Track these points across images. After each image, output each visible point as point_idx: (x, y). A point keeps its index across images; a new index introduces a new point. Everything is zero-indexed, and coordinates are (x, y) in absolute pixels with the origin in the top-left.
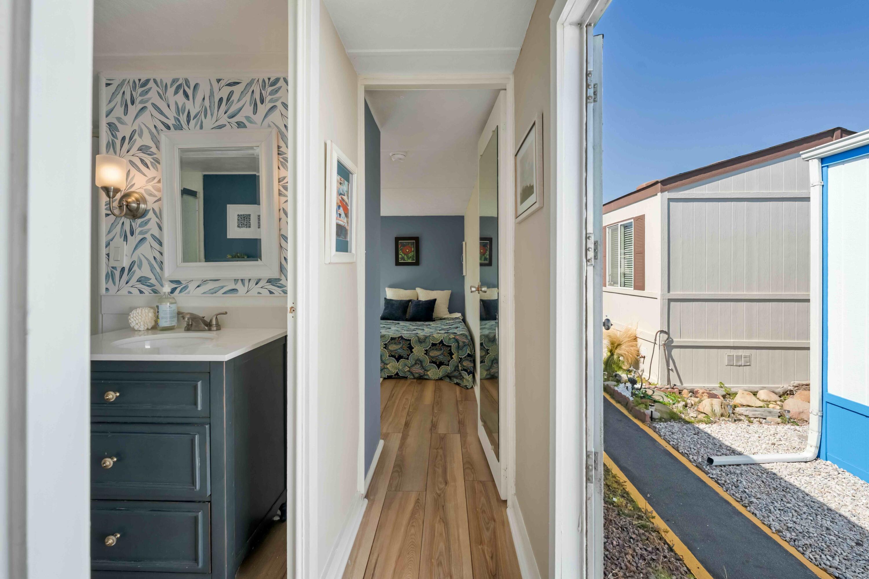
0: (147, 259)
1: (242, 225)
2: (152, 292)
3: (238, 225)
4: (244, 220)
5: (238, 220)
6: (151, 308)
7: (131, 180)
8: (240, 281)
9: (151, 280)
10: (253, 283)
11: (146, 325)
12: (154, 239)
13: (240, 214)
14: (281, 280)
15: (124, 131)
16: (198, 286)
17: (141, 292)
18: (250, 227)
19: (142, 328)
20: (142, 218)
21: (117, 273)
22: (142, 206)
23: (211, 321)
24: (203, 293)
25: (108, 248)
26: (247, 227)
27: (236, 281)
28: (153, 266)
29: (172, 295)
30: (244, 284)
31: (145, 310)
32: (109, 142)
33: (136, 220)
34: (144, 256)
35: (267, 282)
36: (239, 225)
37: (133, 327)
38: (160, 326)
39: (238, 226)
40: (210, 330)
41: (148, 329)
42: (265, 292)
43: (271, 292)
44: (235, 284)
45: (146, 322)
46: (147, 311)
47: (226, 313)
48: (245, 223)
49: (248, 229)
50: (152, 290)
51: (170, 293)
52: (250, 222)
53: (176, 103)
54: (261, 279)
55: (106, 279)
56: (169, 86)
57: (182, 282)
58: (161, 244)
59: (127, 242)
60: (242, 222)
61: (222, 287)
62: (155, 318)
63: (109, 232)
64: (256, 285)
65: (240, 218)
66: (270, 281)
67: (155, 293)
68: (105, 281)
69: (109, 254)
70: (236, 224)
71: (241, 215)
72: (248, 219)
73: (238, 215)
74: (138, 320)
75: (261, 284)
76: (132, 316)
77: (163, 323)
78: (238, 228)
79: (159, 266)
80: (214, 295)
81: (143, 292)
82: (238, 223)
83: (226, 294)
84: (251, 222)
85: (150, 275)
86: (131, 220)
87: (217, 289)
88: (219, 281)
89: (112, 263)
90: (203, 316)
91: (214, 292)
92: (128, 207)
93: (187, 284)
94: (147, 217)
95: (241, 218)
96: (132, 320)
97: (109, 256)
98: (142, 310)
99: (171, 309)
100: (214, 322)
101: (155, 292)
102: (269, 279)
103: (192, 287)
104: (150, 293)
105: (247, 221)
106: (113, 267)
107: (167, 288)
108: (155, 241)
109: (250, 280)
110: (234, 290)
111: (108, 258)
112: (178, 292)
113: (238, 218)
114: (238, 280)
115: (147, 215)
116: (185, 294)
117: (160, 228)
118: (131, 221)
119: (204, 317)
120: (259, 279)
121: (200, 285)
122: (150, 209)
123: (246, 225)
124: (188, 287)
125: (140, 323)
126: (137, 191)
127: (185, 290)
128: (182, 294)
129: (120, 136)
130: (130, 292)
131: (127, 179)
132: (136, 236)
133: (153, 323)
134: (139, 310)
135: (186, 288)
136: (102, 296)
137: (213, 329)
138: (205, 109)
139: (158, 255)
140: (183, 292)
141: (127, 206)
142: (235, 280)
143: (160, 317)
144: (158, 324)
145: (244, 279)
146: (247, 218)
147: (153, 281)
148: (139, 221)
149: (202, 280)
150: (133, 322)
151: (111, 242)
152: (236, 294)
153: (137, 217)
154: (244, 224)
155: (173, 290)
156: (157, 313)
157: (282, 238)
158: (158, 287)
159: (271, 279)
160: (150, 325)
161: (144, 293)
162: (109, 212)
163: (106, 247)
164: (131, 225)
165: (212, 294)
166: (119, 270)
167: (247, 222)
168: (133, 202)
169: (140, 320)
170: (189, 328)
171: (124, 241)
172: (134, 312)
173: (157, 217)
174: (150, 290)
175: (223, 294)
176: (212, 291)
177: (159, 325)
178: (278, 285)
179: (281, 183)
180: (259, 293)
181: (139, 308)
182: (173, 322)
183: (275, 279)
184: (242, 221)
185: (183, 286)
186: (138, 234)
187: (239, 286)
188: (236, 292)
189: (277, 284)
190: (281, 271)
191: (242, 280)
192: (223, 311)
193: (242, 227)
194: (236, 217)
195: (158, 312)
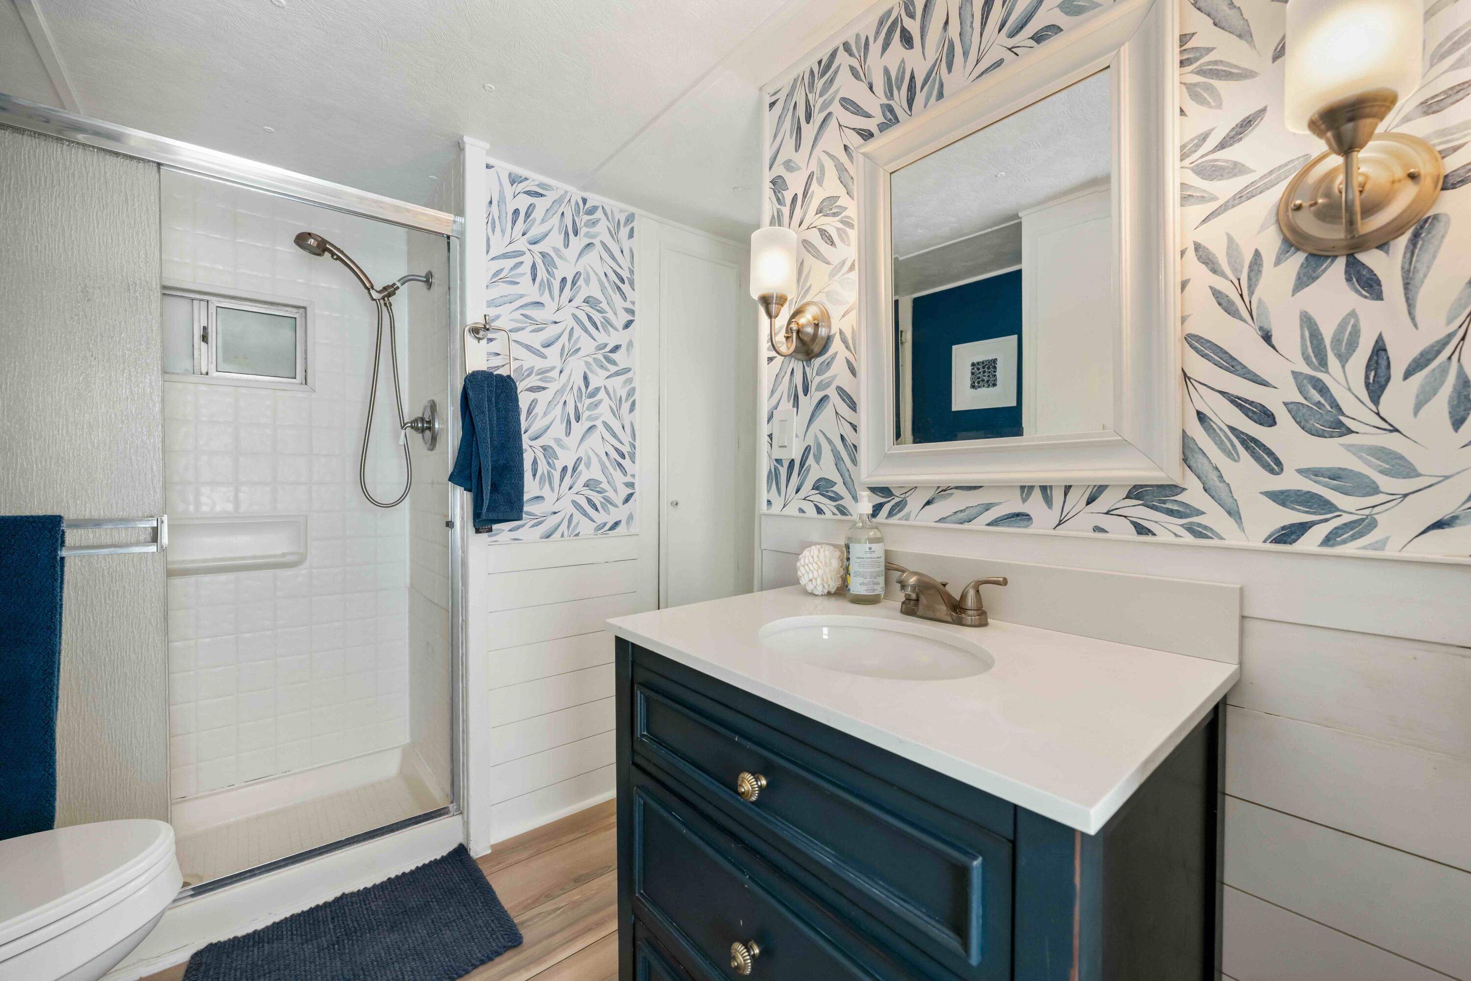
0: (830, 441)
1: (979, 382)
2: (836, 512)
3: (971, 384)
4: (984, 372)
5: (973, 373)
6: (835, 546)
7: (805, 278)
8: (1037, 494)
9: (836, 486)
10: (1077, 498)
11: (826, 586)
12: (841, 397)
13: (975, 362)
14: (1184, 489)
15: (795, 184)
16: (928, 503)
17: (820, 511)
18: (994, 385)
19: (819, 591)
20: (822, 356)
21: (783, 471)
22: (823, 332)
23: (964, 596)
24: (940, 521)
25: (770, 423)
26: (988, 387)
27: (1026, 490)
28: (839, 456)
29: (874, 520)
30: (1048, 501)
31: (824, 551)
32: (773, 216)
33: (813, 360)
34: (824, 434)
35: (1128, 497)
36: (974, 382)
37: (805, 585)
38: (851, 592)
39: (973, 387)
40: (960, 622)
41: (829, 594)
42: (1121, 530)
43: (1141, 530)
44: (1024, 500)
45: (825, 579)
46: (827, 553)
47: (1005, 582)
48: (986, 379)
49: (991, 389)
50: (838, 508)
51: (870, 516)
52: (995, 376)
53: (887, 72)
54: (1108, 485)
55: (768, 483)
56: (871, 40)
57: (895, 492)
58: (853, 406)
59: (798, 408)
60: (979, 378)
61: (988, 507)
62: (842, 572)
63: (773, 392)
64: (1088, 503)
65: (975, 369)
66: (1137, 493)
67: (843, 513)
68: (766, 485)
69: (771, 434)
70: (969, 383)
71: (978, 363)
72: (992, 370)
73: (973, 364)
74: (812, 572)
75: (1104, 502)
76: (802, 561)
77: (857, 587)
78: (973, 390)
79: (850, 455)
80: (966, 526)
81: (822, 510)
82: (972, 379)
83: (997, 525)
84: (996, 373)
85: (835, 476)
86: (805, 363)
87: (974, 511)
88: (982, 488)
89: (777, 454)
90: (944, 581)
91: (966, 518)
92: (800, 334)
93: (903, 496)
94: (830, 352)
95: (978, 369)
96: (802, 569)
97: (771, 439)
98: (819, 551)
99: (873, 555)
100: (970, 602)
101: (842, 511)
102: (1135, 486)
103: (914, 503)
104: (834, 514)
105: (989, 372)
106: (777, 460)
107: (865, 506)
108: (843, 400)
109: (1068, 489)
110: (1020, 518)
111: (770, 442)
112: (886, 515)
113: (973, 369)
114: (1031, 488)
115: (830, 346)
116: (900, 519)
117: (853, 371)
118: (805, 365)
119: (944, 585)
120: (1100, 486)
121: (933, 499)
122: (835, 334)
123: (988, 381)
124: (906, 504)
125: (816, 579)
126: (815, 300)
127: (899, 511)
128: (894, 520)
129: (788, 196)
130: (801, 511)
131: (798, 280)
132: (812, 394)
133: (839, 583)
134: (814, 550)
135: (900, 505)
136: (763, 518)
137: (969, 620)
138: (949, 46)
139: (847, 431)
140: (896, 514)
141: (798, 332)
142: (1022, 488)
143: (852, 569)
144: (847, 586)
145: (1051, 487)
146: (989, 368)
147: (840, 488)
148: (817, 362)
149: (938, 487)
150: (803, 575)
151: (774, 411)
152: (1026, 527)
153: (813, 354)
154: (983, 380)
155: (877, 508)
156: (845, 561)
157: (1191, 346)
158: (847, 502)
159: (1142, 486)
160: (833, 585)
161: (824, 514)
162: (774, 354)
163: (769, 421)
164: (804, 373)
165: (961, 523)
166: (786, 464)
167: (989, 376)
168: (809, 324)
169: (815, 573)
170: (911, 608)
171: (794, 407)
172: (806, 553)
173: (847, 347)
174: (835, 506)
175: (989, 525)
176: (960, 515)
177: (849, 590)
178: (1169, 506)
179: (1186, 162)
180: (1098, 529)
181: (815, 544)
182: (876, 587)
183: (1158, 486)
184: (980, 375)
185: (897, 500)
186: (816, 390)
187: (1035, 505)
188: (1026, 523)
189: (1164, 502)
190: (1185, 460)
191: (1044, 489)
192: (998, 576)
193: (979, 387)
194: (969, 369)
195: (848, 559)
